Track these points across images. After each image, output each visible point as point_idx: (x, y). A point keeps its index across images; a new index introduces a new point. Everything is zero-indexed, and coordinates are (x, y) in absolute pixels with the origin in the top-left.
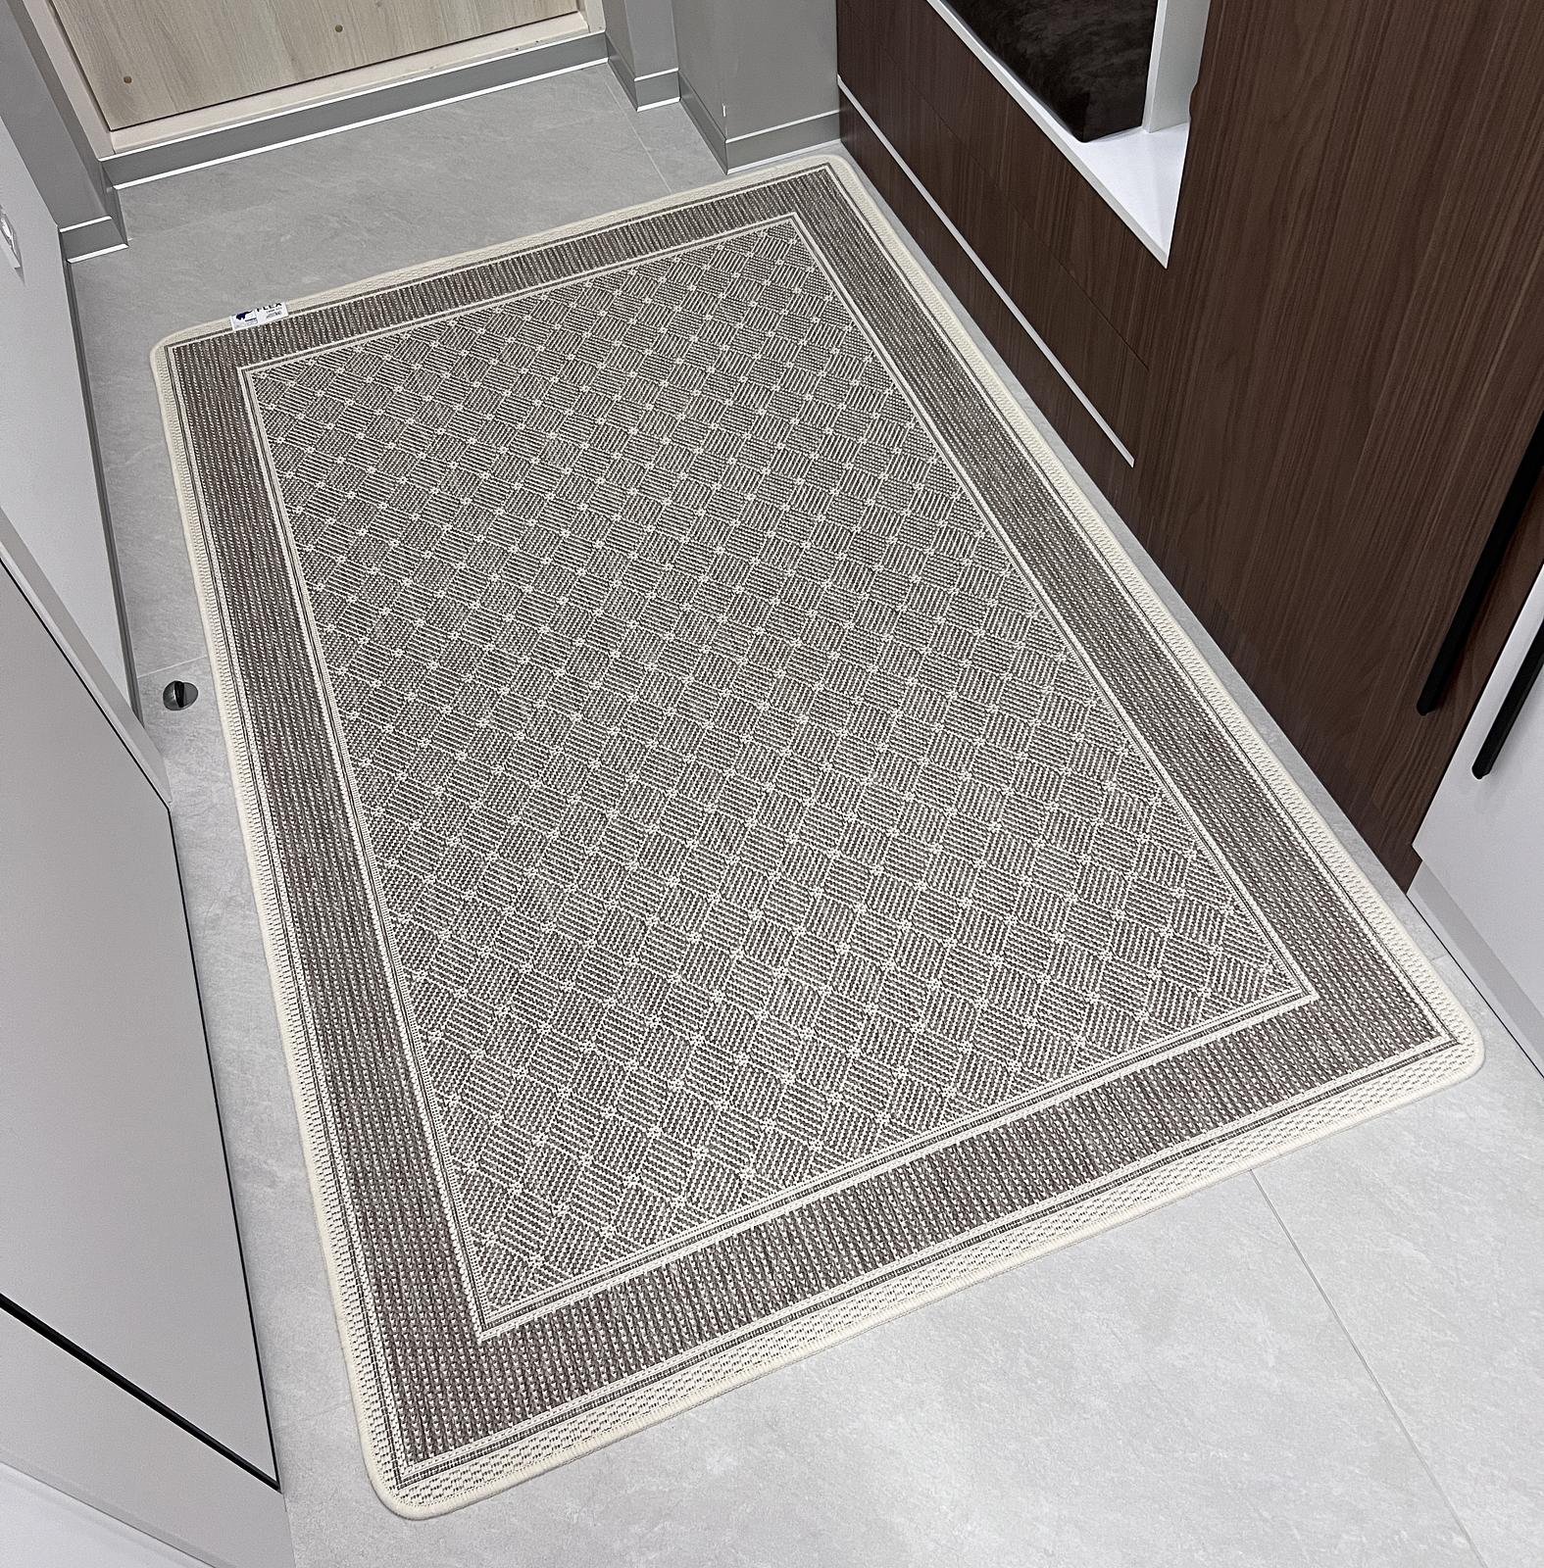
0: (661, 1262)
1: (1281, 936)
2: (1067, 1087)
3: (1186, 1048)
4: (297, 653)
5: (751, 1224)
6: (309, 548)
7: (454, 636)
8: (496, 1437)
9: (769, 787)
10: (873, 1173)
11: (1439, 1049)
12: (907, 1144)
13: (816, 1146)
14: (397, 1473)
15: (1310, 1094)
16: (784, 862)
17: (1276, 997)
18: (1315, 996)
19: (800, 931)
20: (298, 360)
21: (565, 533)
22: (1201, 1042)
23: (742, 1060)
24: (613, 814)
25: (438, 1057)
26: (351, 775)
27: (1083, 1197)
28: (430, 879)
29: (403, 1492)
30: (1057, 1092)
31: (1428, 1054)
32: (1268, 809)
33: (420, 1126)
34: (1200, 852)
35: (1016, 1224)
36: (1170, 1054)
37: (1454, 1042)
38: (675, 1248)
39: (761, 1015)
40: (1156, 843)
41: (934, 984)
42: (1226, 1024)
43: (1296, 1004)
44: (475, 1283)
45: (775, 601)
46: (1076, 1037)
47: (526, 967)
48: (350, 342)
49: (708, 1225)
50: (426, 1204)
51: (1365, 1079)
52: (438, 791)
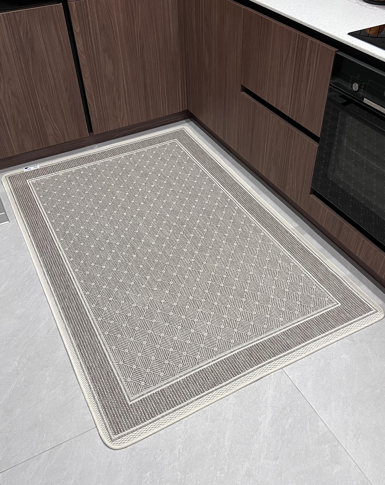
0: (178, 380)
1: (329, 291)
2: (280, 330)
3: (309, 319)
4: (53, 246)
5: (201, 369)
6: (53, 221)
7: (97, 239)
8: (137, 427)
9: (190, 268)
10: (232, 354)
11: (374, 313)
12: (240, 347)
13: (216, 349)
14: (111, 438)
15: (343, 326)
16: (197, 285)
17: (330, 306)
18: (340, 304)
19: (203, 300)
20: (44, 178)
21: (125, 214)
22: (313, 317)
23: (192, 331)
24: (148, 277)
25: (108, 338)
26: (73, 273)
27: (288, 354)
28: (99, 296)
29: (113, 443)
30: (277, 332)
31: (371, 314)
32: (321, 264)
33: (105, 355)
34: (305, 274)
35: (272, 361)
36: (305, 320)
37: (377, 311)
38: (181, 377)
39: (196, 320)
40: (294, 273)
41: (241, 310)
42: (318, 313)
43: (336, 307)
44: (126, 391)
45: (185, 226)
46: (280, 319)
47: (129, 315)
48: (58, 173)
49: (189, 370)
50: (109, 373)
51: (356, 321)
52: (99, 275)
